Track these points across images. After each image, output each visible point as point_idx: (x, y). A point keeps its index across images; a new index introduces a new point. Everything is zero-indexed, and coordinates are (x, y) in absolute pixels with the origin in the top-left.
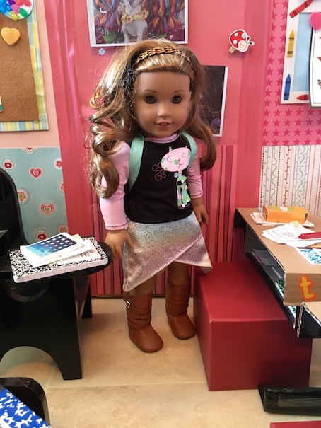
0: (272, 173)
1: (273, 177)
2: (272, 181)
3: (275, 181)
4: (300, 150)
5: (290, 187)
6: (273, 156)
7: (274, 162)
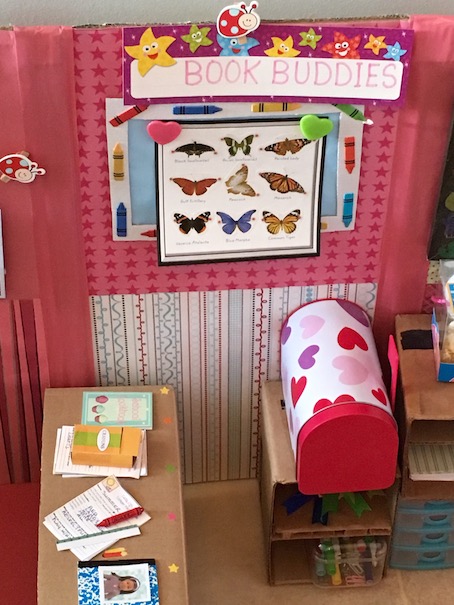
0: (114, 331)
1: (115, 336)
2: (115, 341)
3: (121, 341)
4: (159, 299)
5: (149, 349)
6: (112, 308)
7: (115, 316)
